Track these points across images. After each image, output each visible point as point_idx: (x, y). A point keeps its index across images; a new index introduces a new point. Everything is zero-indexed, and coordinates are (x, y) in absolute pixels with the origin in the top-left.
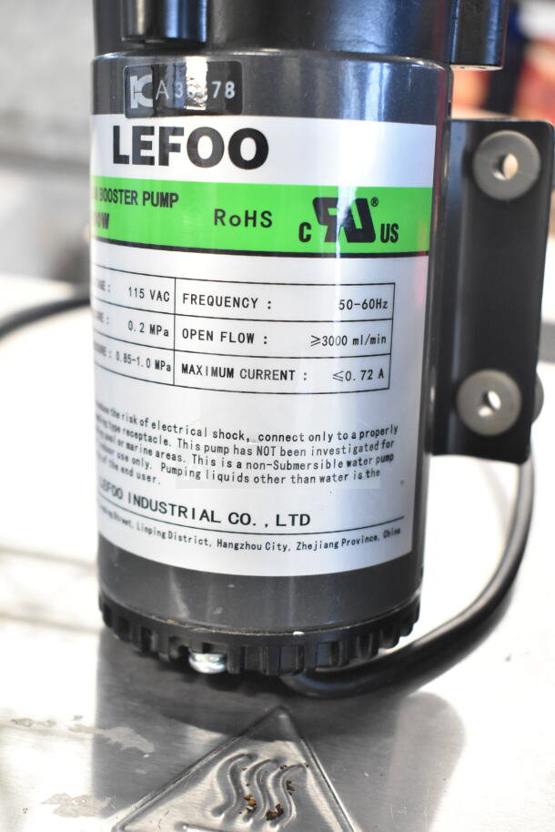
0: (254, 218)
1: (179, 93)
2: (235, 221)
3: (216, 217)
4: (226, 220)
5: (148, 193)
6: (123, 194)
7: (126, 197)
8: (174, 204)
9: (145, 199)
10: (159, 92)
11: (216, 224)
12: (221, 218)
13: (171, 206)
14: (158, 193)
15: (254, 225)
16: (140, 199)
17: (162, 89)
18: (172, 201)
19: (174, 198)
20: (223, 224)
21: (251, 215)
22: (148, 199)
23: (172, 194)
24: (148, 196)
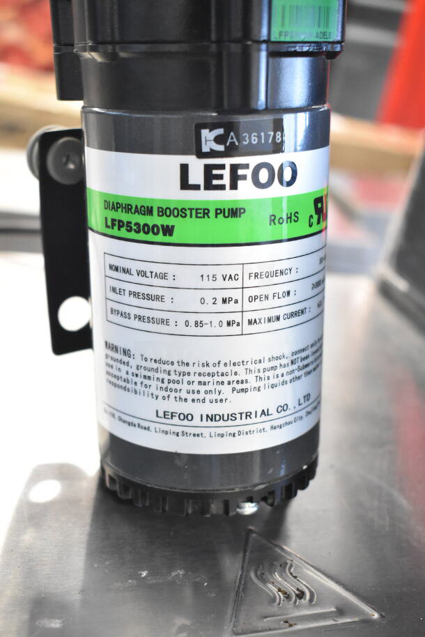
0: (290, 218)
1: (246, 141)
2: (281, 221)
3: (271, 220)
4: (276, 221)
5: (220, 209)
6: (194, 212)
7: (197, 213)
8: (242, 215)
9: (217, 214)
10: (229, 140)
11: (270, 224)
12: (273, 220)
13: (240, 217)
14: (229, 209)
15: (291, 222)
16: (212, 214)
17: (232, 138)
18: (240, 213)
19: (242, 211)
20: (275, 224)
21: (289, 216)
22: (221, 213)
23: (240, 209)
24: (219, 212)
